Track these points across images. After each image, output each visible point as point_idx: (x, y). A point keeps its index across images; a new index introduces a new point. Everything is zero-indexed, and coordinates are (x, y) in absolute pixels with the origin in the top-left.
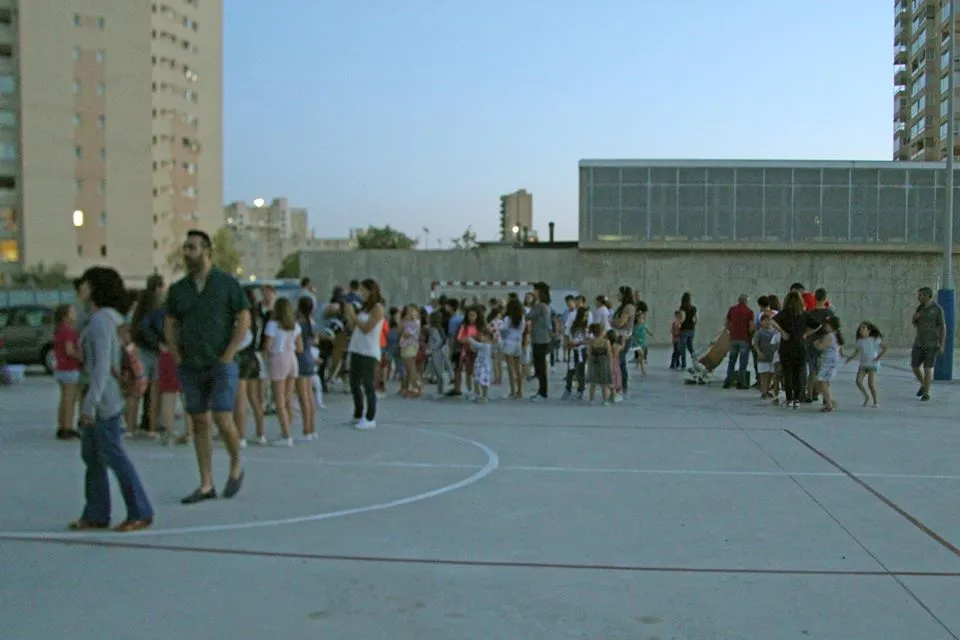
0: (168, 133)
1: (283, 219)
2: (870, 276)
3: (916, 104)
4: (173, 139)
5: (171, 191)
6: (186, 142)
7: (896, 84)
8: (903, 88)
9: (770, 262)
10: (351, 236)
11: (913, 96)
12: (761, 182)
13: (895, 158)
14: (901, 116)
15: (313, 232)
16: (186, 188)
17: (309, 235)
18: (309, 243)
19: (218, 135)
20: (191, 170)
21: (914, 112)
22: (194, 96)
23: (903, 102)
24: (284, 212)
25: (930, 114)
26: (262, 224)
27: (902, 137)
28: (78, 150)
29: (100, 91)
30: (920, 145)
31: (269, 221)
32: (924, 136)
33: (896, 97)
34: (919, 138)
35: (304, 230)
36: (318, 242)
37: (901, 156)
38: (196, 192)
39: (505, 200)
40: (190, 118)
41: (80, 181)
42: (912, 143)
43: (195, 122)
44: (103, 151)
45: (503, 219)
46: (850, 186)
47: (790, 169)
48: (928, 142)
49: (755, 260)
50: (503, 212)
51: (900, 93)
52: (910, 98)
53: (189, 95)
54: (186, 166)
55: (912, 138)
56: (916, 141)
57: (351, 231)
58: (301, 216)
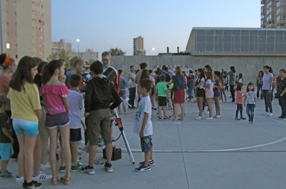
0: (35, 18)
1: (64, 46)
2: (281, 64)
3: (268, 10)
4: (36, 20)
5: (36, 37)
6: (40, 21)
7: (262, 3)
8: (263, 5)
9: (250, 59)
10: (86, 51)
11: (267, 7)
12: (248, 35)
13: (261, 26)
14: (263, 13)
15: (74, 50)
16: (40, 36)
17: (73, 51)
18: (73, 54)
19: (50, 19)
20: (41, 30)
21: (268, 12)
22: (42, 6)
23: (264, 9)
24: (64, 44)
25: (273, 14)
26: (57, 48)
27: (264, 20)
28: (8, 23)
29: (14, 4)
30: (270, 23)
31: (59, 47)
32: (271, 20)
33: (261, 8)
34: (269, 21)
35: (71, 49)
36: (75, 53)
37: (263, 26)
38: (43, 37)
39: (135, 40)
40: (41, 13)
41: (8, 33)
42: (267, 22)
43: (43, 15)
44: (16, 24)
45: (134, 46)
46: (275, 36)
47: (257, 31)
48: (272, 22)
49: (246, 58)
50: (134, 43)
51: (263, 7)
52: (266, 8)
53: (40, 6)
54: (40, 29)
55: (267, 20)
56: (268, 21)
57: (86, 50)
58: (69, 45)
